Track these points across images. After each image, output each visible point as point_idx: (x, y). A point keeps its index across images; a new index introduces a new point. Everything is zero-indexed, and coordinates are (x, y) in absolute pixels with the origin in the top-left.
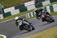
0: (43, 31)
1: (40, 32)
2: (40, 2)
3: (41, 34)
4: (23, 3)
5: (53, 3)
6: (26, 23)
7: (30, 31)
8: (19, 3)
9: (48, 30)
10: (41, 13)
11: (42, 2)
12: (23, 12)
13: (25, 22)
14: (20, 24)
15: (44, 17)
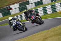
0: (28, 37)
1: (24, 37)
2: (25, 5)
3: (26, 40)
4: (6, 6)
5: (38, 6)
8: (2, 6)
9: (33, 35)
10: (30, 14)
11: (27, 6)
12: (6, 16)
14: (14, 24)
15: (34, 18)
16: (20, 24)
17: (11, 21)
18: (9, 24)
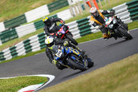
6: (74, 52)
7: (83, 70)
13: (70, 49)
18: (48, 55)
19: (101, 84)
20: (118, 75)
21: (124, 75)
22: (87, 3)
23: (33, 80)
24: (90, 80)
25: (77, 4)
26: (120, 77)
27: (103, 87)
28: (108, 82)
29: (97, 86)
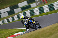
16: (32, 22)
17: (24, 20)
19: (47, 33)
20: (54, 29)
21: (56, 30)
22: (43, 1)
23: (20, 30)
24: (43, 31)
25: (38, 1)
26: (55, 30)
27: (48, 34)
28: (50, 32)
29: (46, 33)
